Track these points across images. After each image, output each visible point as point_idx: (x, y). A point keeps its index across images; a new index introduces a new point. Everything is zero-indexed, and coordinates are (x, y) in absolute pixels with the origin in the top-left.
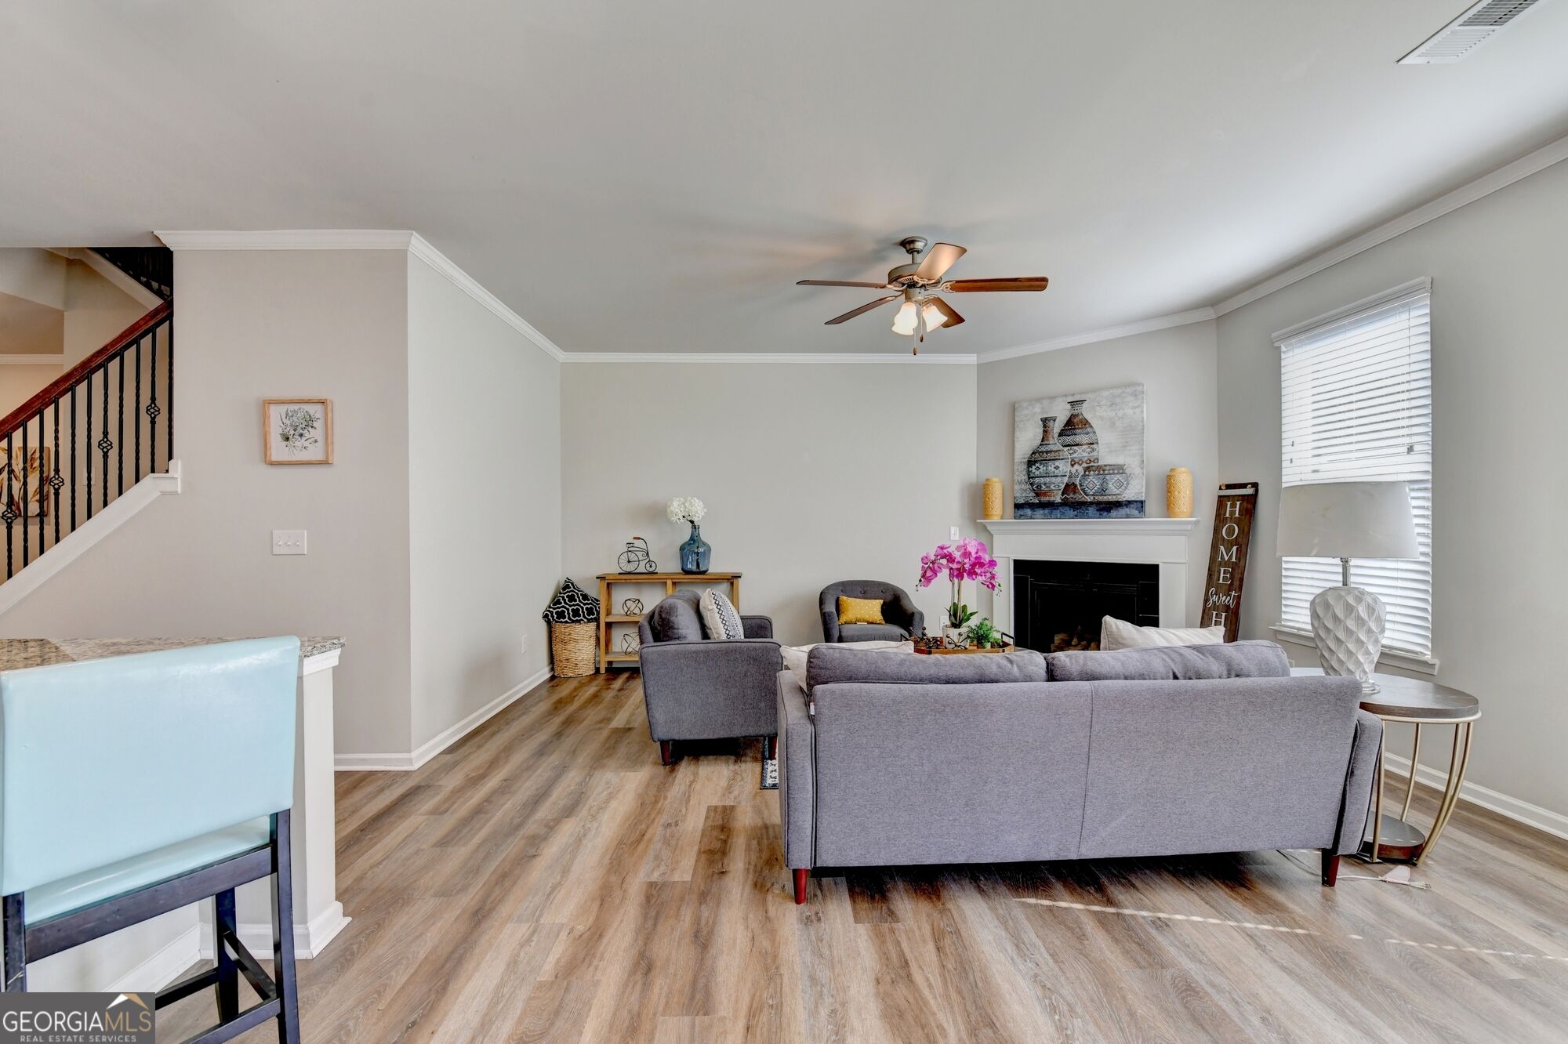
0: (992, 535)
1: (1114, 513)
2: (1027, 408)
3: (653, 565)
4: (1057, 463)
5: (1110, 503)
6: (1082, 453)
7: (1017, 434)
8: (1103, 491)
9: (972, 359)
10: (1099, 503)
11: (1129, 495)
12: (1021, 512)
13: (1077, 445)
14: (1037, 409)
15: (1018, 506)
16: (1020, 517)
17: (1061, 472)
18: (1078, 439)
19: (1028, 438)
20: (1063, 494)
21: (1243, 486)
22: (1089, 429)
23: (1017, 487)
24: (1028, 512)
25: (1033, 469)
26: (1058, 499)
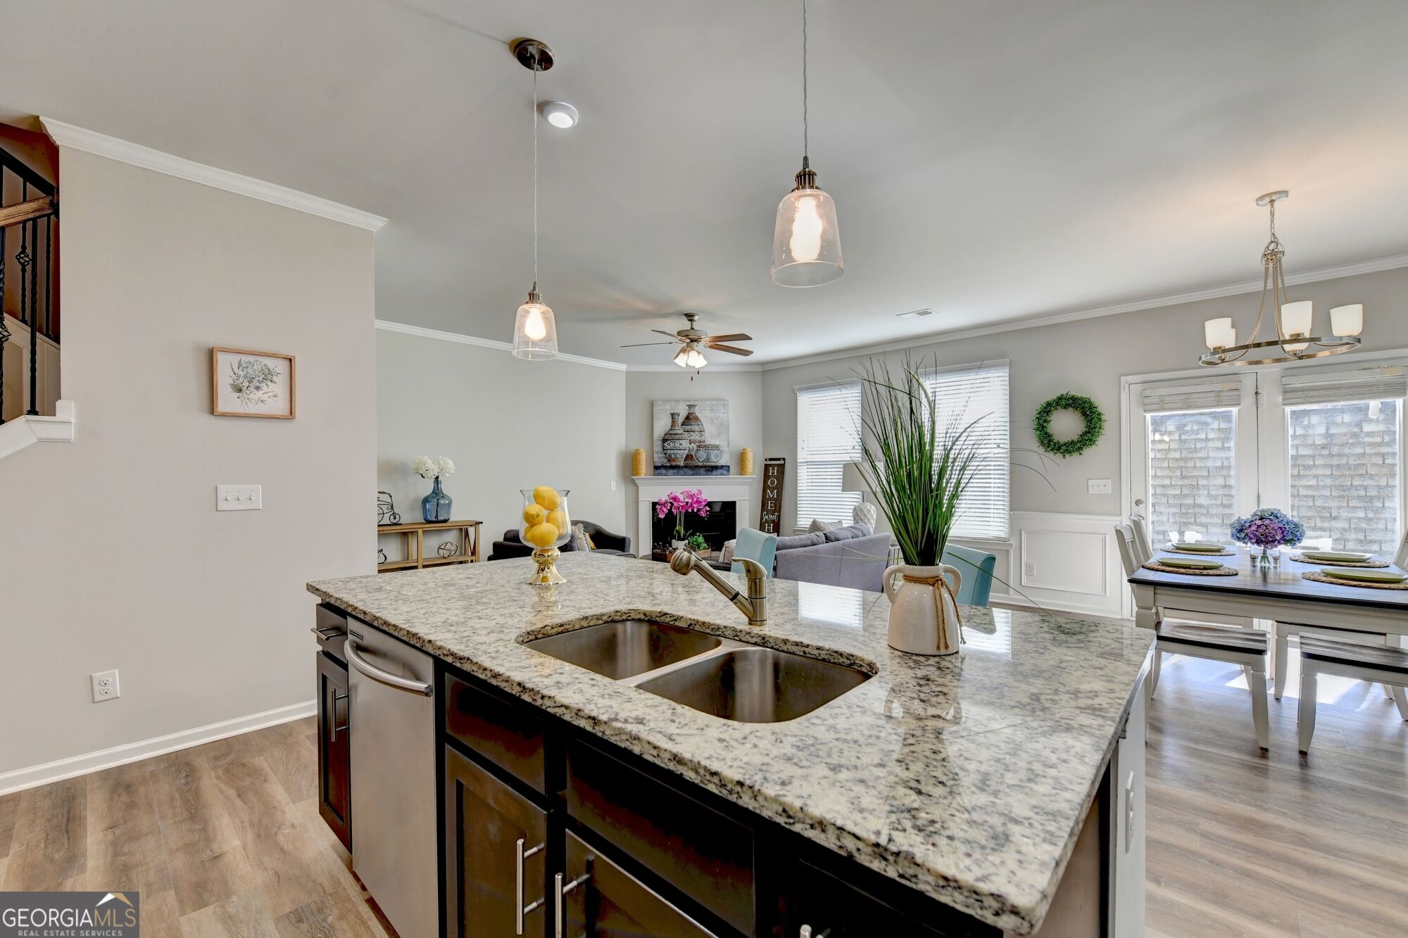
0: (638, 487)
1: (714, 472)
2: (661, 406)
3: (397, 516)
4: (681, 442)
5: (712, 467)
6: (695, 436)
7: (655, 421)
8: (708, 460)
9: (623, 367)
10: (705, 467)
11: (722, 462)
12: (658, 471)
13: (693, 431)
14: (668, 406)
15: (656, 468)
16: (658, 474)
17: (683, 447)
18: (693, 428)
19: (662, 425)
20: (685, 461)
21: (779, 459)
22: (700, 423)
23: (655, 455)
24: (664, 471)
25: (666, 444)
26: (682, 464)
